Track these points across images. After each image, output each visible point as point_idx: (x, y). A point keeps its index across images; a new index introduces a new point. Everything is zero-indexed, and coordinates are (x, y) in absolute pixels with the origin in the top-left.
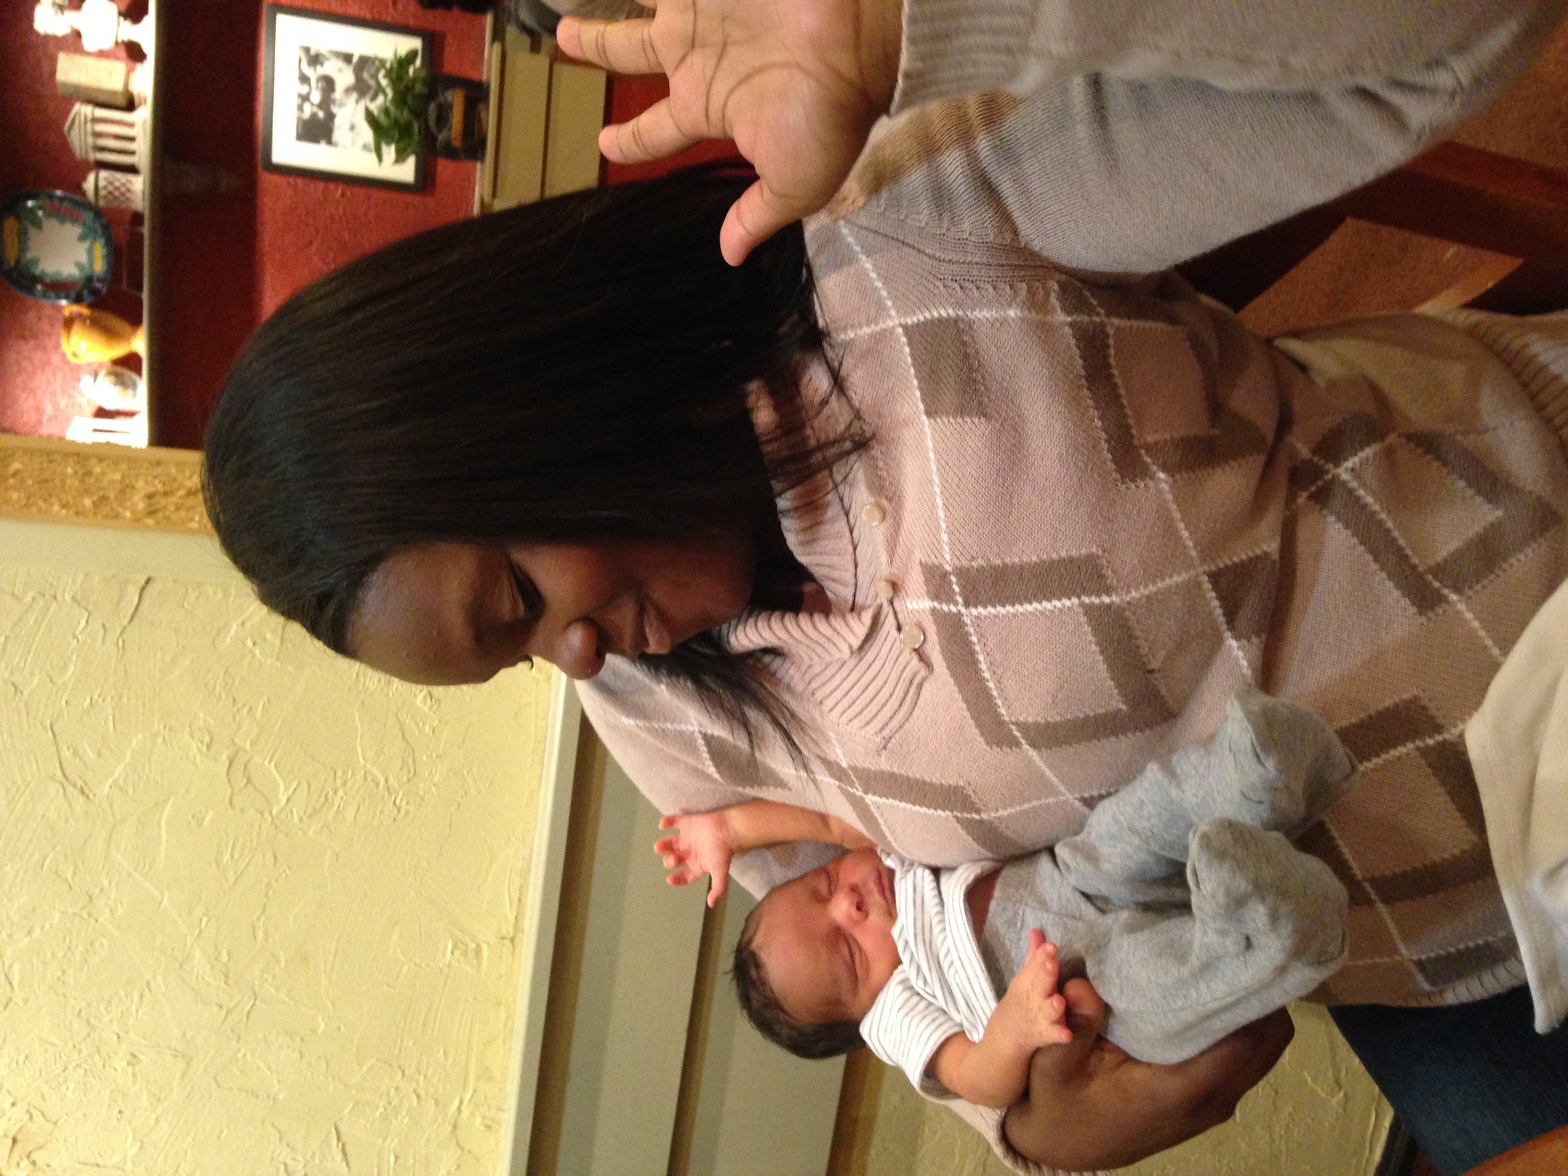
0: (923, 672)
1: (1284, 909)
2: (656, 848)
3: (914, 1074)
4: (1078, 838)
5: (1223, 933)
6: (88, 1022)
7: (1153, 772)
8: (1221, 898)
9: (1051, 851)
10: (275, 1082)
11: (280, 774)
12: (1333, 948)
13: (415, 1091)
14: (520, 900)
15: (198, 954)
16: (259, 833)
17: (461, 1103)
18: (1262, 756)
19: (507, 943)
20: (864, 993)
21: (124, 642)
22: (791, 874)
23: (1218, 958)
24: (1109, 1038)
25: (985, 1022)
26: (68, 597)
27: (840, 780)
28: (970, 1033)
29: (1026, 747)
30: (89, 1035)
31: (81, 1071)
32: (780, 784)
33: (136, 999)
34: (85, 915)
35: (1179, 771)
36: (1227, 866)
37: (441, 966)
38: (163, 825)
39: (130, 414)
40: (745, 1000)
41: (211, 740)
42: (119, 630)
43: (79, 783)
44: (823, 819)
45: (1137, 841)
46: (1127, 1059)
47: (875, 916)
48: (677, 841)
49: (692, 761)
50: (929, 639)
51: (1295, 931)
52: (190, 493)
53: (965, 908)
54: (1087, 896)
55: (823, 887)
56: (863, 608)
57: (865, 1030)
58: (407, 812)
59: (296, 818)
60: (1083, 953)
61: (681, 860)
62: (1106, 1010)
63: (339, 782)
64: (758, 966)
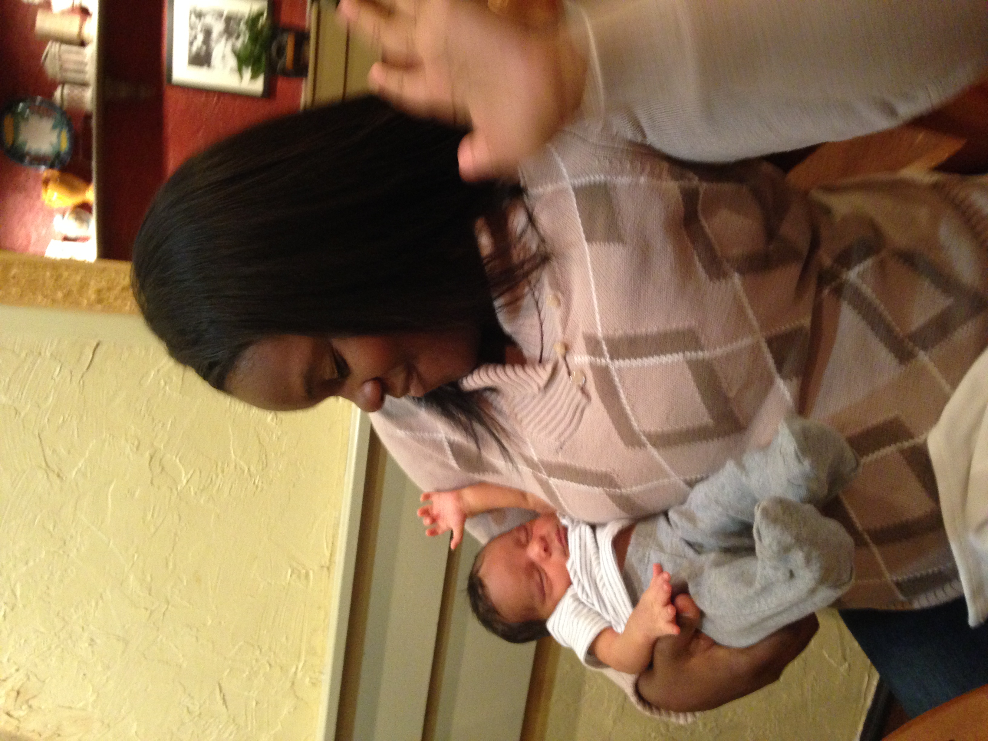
0: (584, 401)
1: (815, 554)
2: (418, 513)
3: (581, 653)
4: (684, 507)
5: (776, 568)
6: (64, 619)
7: (730, 466)
8: (775, 547)
9: (666, 514)
10: (181, 656)
11: (183, 465)
12: (845, 577)
13: (268, 662)
14: (333, 543)
15: (132, 577)
16: (169, 502)
17: (297, 668)
18: (801, 458)
19: (325, 569)
20: (549, 603)
21: (83, 383)
22: (505, 528)
23: (772, 583)
24: (703, 631)
25: (626, 621)
26: (48, 354)
27: (533, 469)
28: (616, 626)
29: (649, 446)
30: (64, 627)
31: (60, 649)
32: (496, 471)
33: (93, 604)
34: (61, 552)
35: (747, 465)
36: (778, 528)
37: (284, 584)
38: (109, 497)
39: (85, 239)
40: (475, 608)
41: (139, 443)
42: (80, 375)
43: (57, 470)
44: (523, 495)
45: (720, 509)
46: (714, 644)
47: (556, 555)
48: (432, 509)
49: (441, 458)
50: (588, 380)
51: (821, 567)
52: (124, 289)
53: (612, 551)
54: (689, 544)
55: (523, 538)
56: (548, 360)
57: (550, 626)
58: (262, 490)
59: (193, 493)
60: (687, 578)
61: (434, 520)
62: (701, 614)
63: (219, 470)
64: (482, 585)
